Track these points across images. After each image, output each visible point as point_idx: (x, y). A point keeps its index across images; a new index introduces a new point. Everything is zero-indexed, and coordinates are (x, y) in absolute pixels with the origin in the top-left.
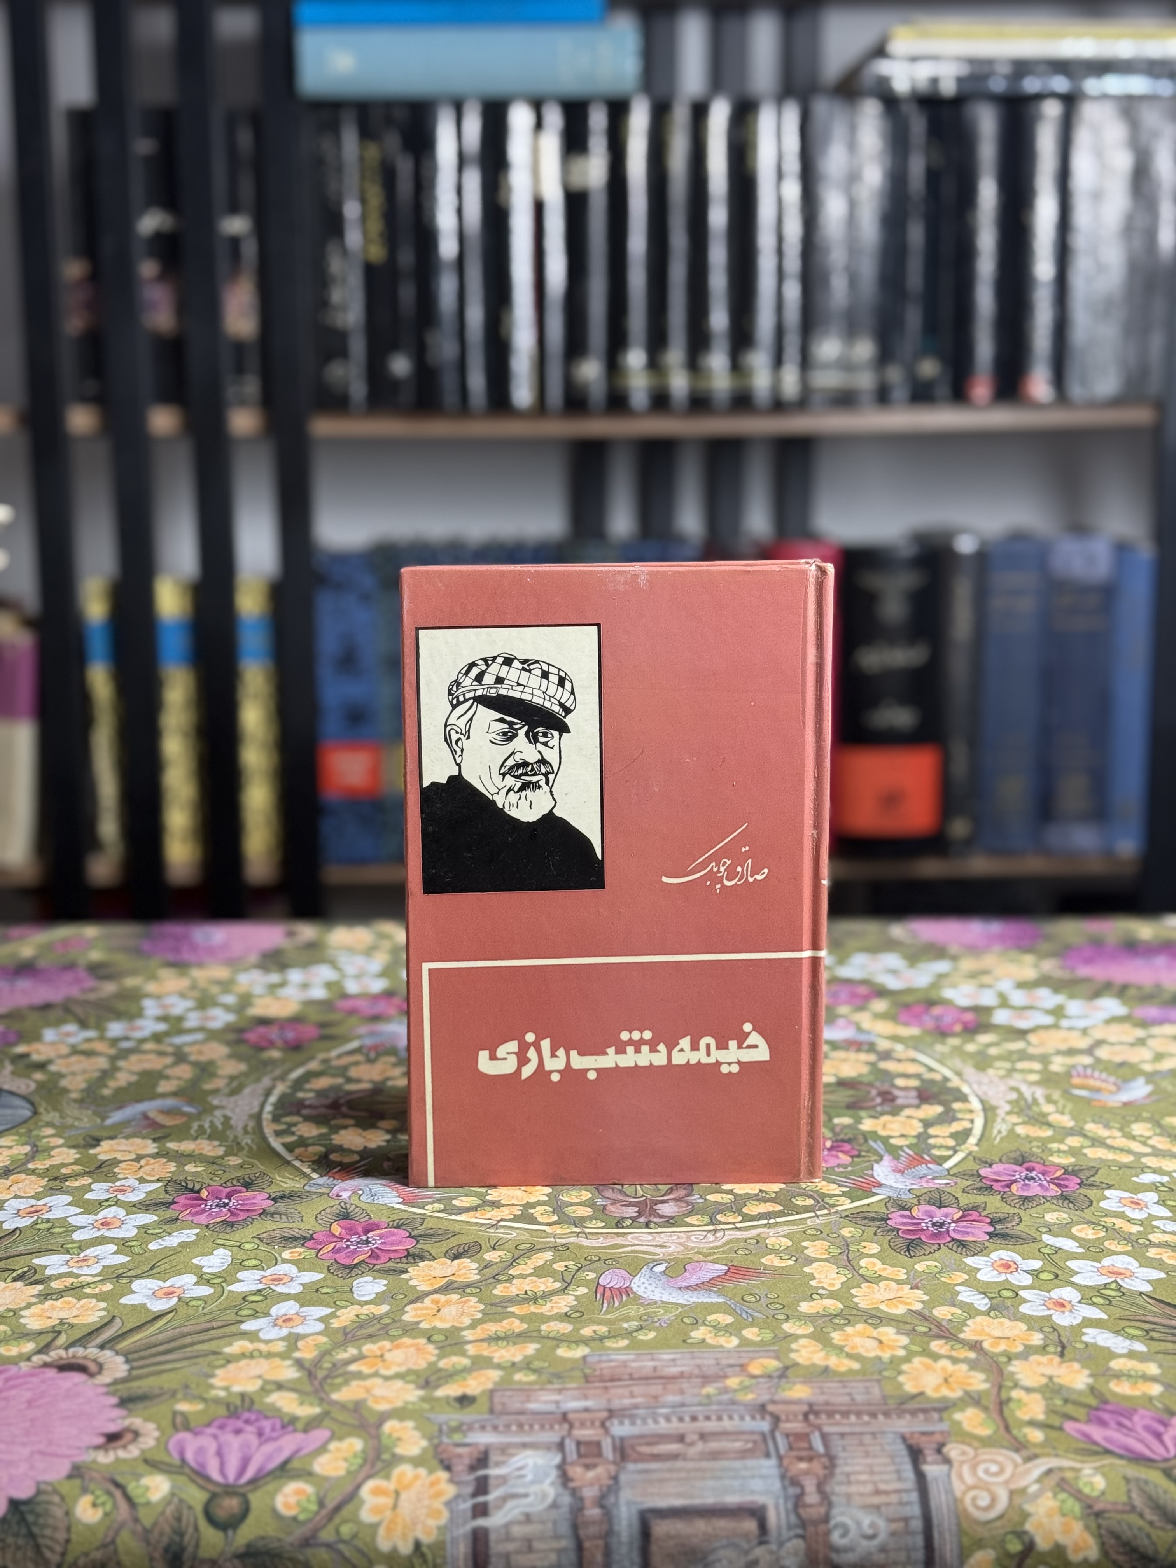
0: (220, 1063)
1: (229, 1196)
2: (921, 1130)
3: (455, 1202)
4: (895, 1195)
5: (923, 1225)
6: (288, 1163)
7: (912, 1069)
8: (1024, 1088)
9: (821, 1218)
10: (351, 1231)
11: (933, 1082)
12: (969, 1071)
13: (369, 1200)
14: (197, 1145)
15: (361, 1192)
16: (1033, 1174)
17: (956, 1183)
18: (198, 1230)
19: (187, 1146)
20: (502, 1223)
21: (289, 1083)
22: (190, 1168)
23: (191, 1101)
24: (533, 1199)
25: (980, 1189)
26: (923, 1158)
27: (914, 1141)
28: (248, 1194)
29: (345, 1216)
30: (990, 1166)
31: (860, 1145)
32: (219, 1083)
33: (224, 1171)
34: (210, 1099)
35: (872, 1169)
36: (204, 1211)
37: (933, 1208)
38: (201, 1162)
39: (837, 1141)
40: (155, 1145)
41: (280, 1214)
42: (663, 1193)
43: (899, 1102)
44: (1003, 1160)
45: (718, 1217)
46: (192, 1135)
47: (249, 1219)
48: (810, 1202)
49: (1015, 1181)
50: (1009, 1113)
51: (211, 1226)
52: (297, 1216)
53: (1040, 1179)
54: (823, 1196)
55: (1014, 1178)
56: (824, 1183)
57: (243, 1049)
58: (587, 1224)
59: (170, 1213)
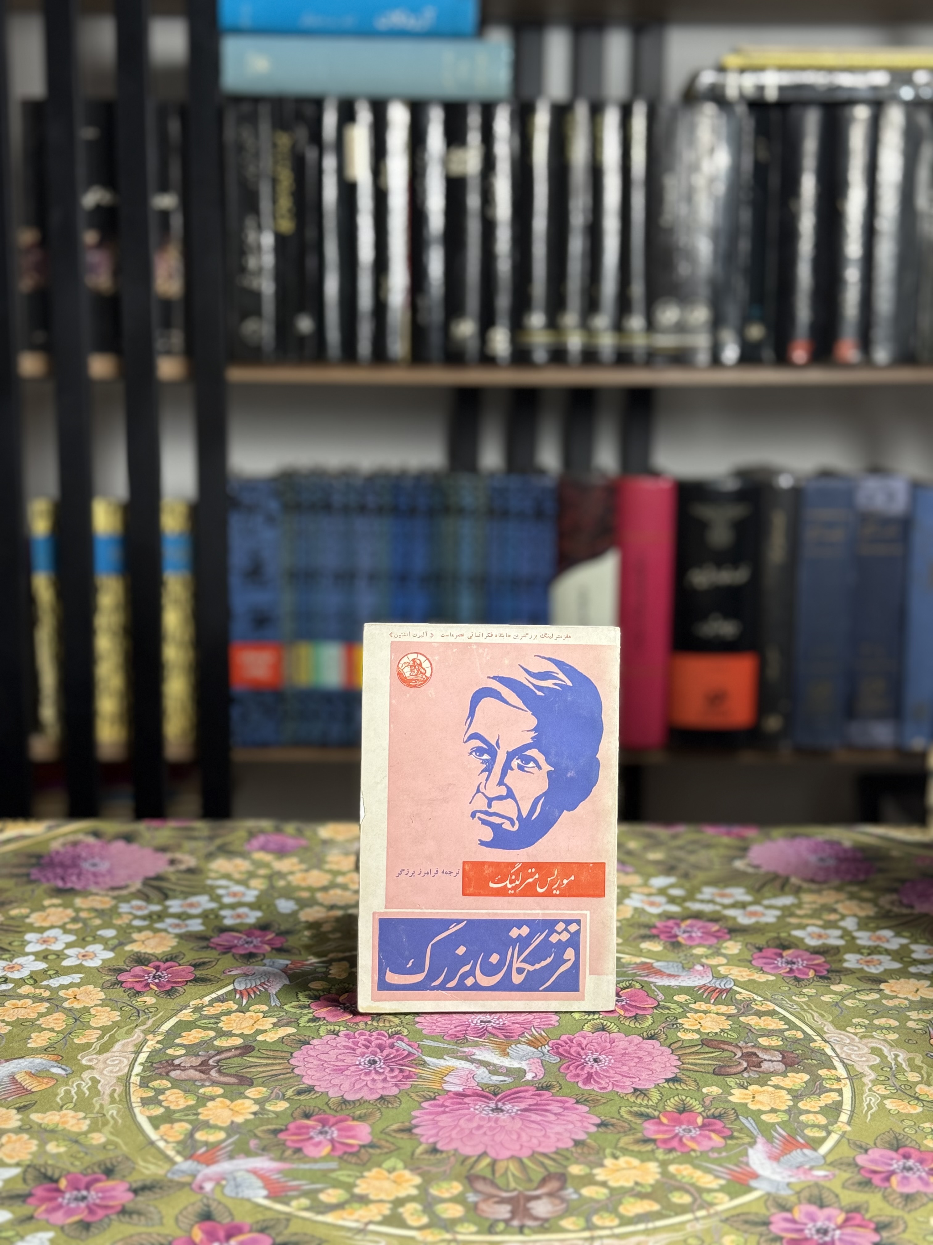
0: (93, 1011)
1: (87, 1188)
2: (791, 1103)
3: (323, 1197)
4: (773, 1190)
5: (807, 1232)
6: (152, 1143)
7: (774, 1024)
8: (886, 1051)
9: (701, 1222)
10: (211, 1235)
11: (796, 1041)
12: (829, 1027)
13: (233, 1194)
14: (61, 1117)
15: (224, 1182)
16: (910, 1163)
17: (834, 1176)
18: (50, 1235)
19: (50, 1119)
20: (372, 1227)
21: (160, 1038)
22: (52, 1148)
23: (60, 1060)
24: (402, 1194)
25: (860, 1184)
26: (797, 1141)
27: (785, 1117)
28: (109, 1184)
29: (206, 1216)
30: (866, 1151)
31: (732, 1123)
32: (92, 1036)
33: (86, 1154)
34: (79, 1057)
35: (747, 1155)
36: (60, 1206)
37: (813, 1208)
38: (64, 1140)
39: (708, 1117)
40: (19, 1117)
41: (139, 1213)
42: (535, 1184)
43: (765, 1066)
44: (878, 1144)
45: (596, 1220)
46: (58, 1103)
47: (106, 1220)
48: (686, 1199)
49: (893, 1173)
50: (875, 1082)
51: (66, 1228)
52: (156, 1217)
53: (918, 1170)
54: (701, 1190)
55: (891, 1168)
56: (698, 1173)
57: (118, 993)
58: (459, 1228)
59: (26, 1209)
